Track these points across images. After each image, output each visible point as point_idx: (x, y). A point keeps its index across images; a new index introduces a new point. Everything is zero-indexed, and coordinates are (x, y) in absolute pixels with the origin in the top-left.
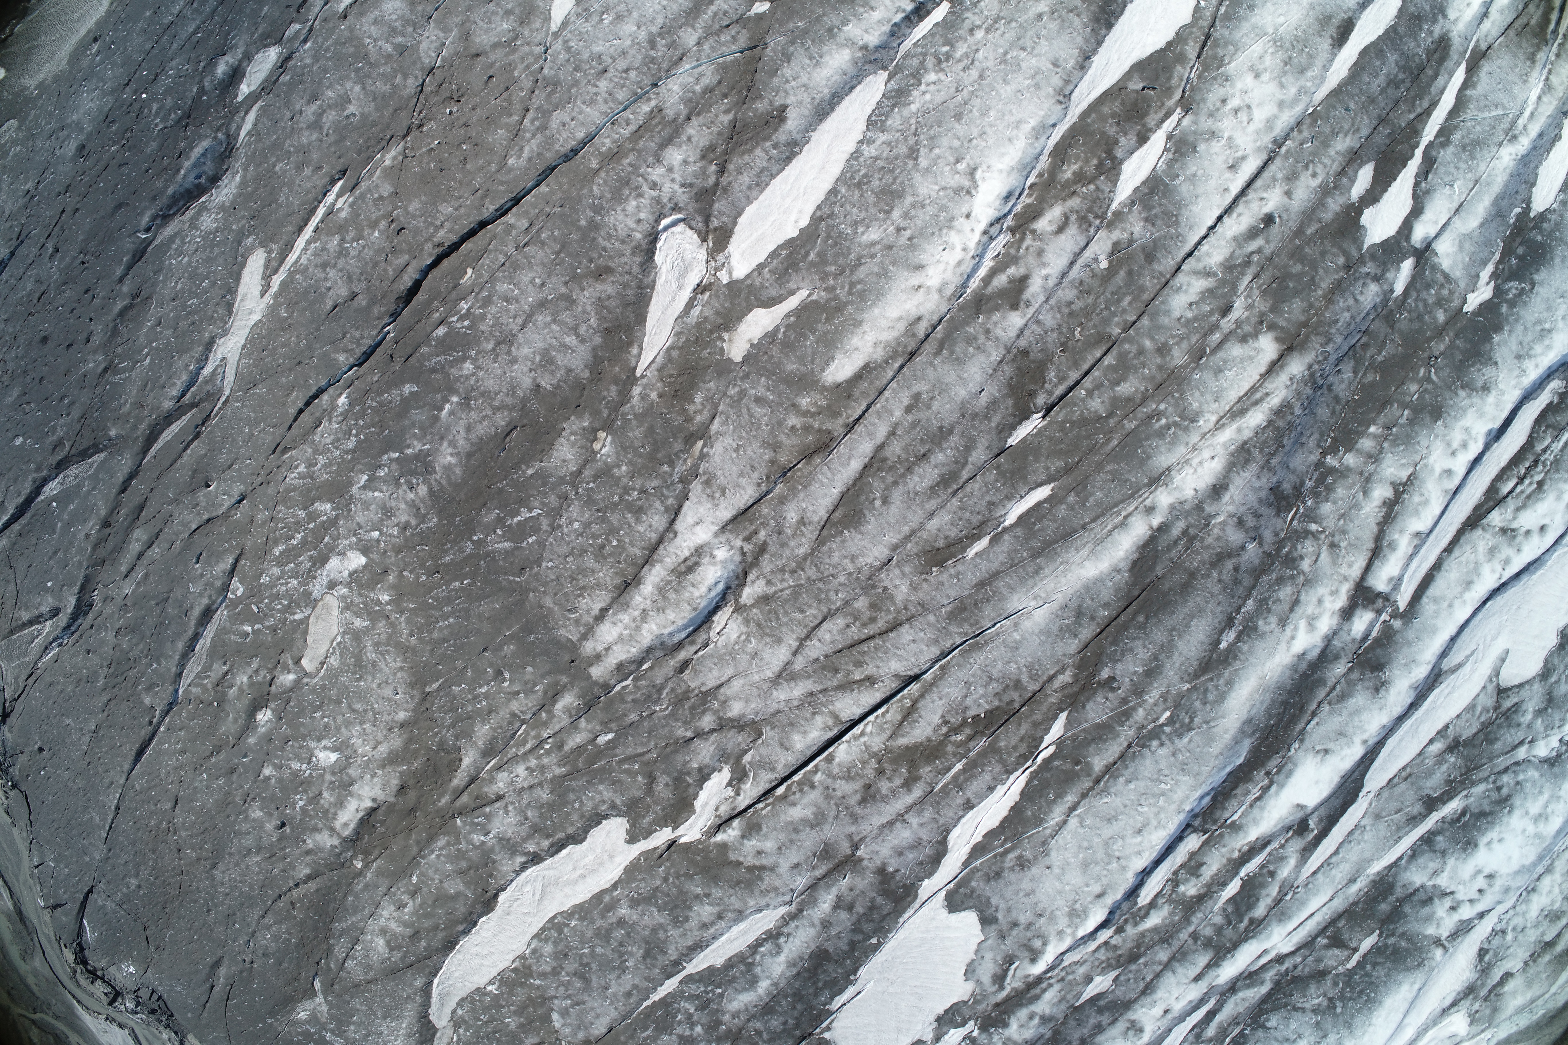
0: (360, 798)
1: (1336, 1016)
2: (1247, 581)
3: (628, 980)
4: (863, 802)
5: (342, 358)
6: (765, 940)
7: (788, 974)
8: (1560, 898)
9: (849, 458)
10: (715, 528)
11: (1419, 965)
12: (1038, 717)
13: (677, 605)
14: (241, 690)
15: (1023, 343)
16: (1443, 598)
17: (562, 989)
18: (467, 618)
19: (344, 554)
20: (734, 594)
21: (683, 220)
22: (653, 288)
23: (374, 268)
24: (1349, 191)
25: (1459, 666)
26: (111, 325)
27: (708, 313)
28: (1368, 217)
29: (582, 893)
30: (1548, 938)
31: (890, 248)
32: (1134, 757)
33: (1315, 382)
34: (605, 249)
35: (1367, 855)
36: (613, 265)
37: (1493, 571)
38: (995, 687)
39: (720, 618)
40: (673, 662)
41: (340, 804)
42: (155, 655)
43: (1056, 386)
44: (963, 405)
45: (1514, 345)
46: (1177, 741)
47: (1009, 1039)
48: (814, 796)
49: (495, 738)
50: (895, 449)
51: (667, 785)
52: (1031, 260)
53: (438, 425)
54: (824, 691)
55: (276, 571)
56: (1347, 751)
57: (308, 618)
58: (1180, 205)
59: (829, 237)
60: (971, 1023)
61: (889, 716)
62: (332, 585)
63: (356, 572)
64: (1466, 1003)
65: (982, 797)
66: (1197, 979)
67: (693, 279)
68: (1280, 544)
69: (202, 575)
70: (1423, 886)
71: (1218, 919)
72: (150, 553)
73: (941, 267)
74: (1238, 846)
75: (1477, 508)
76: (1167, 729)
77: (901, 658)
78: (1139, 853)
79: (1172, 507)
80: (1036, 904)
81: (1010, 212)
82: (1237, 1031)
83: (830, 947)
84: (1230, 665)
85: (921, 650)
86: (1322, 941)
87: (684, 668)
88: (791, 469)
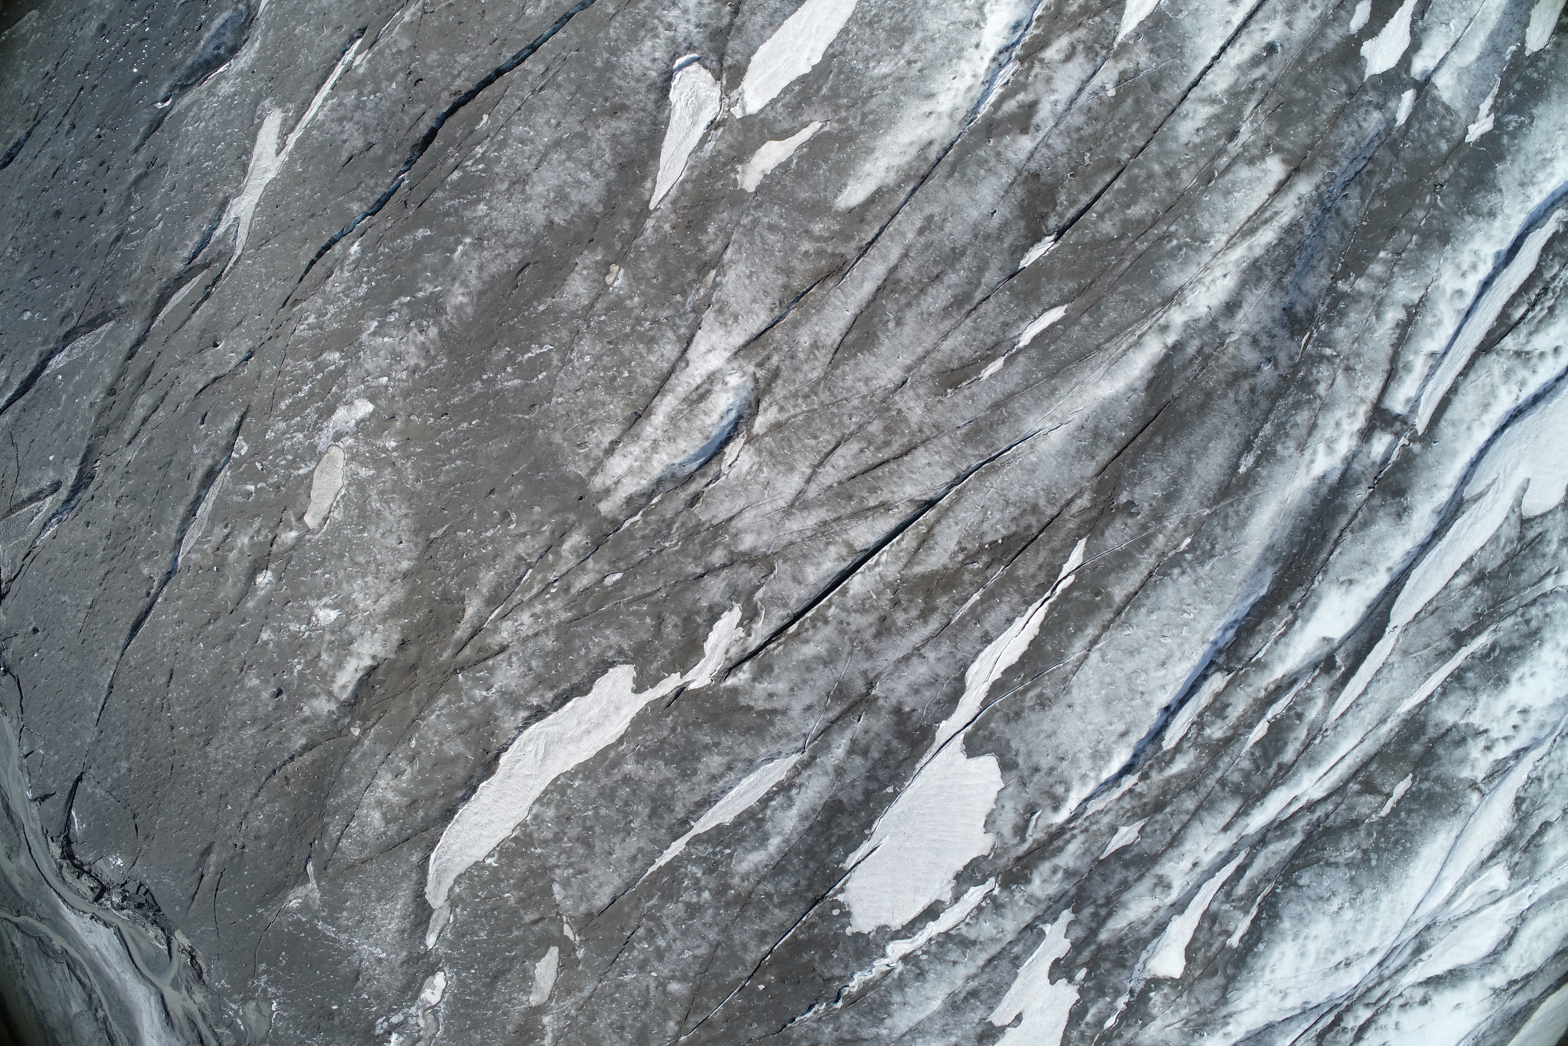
0: (359, 656)
1: (1371, 869)
2: (1264, 404)
3: (634, 843)
4: (878, 635)
5: (355, 207)
6: (776, 793)
7: (801, 828)
9: (863, 281)
10: (728, 354)
11: (1455, 812)
12: (1056, 543)
13: (689, 434)
14: (242, 552)
15: (1033, 166)
16: (1461, 421)
17: (564, 856)
18: (475, 460)
19: (352, 403)
20: (746, 424)
21: (697, 59)
22: (667, 125)
23: (390, 118)
24: (1348, 23)
25: (1480, 496)
26: (125, 194)
27: (722, 146)
28: (1367, 48)
29: (586, 751)
31: (901, 79)
32: (1155, 586)
33: (1323, 204)
34: (620, 88)
35: (1396, 693)
36: (628, 103)
37: (1510, 392)
38: (1012, 511)
39: (732, 450)
40: (684, 495)
41: (339, 665)
42: (154, 522)
43: (1067, 209)
44: (975, 226)
45: (1516, 173)
46: (1199, 569)
47: (1031, 896)
48: (827, 631)
49: (500, 585)
50: (909, 270)
51: (676, 626)
52: (1040, 87)
53: (450, 266)
54: (838, 519)
55: (282, 425)
56: (1371, 580)
57: (312, 472)
58: (1183, 38)
59: (839, 72)
60: (992, 880)
61: (904, 544)
62: (338, 437)
63: (363, 420)
64: (1505, 855)
65: (1001, 630)
66: (1226, 828)
67: (707, 116)
68: (1296, 368)
69: (206, 435)
70: (1455, 726)
71: (1246, 764)
72: (154, 417)
73: (952, 93)
74: (1264, 685)
75: (1489, 333)
76: (1189, 557)
77: (916, 482)
78: (1163, 687)
79: (1187, 325)
80: (1058, 746)
81: (1018, 42)
82: (1268, 889)
83: (844, 797)
84: (1249, 490)
85: (936, 474)
86: (1354, 787)
87: (694, 501)
88: (805, 294)
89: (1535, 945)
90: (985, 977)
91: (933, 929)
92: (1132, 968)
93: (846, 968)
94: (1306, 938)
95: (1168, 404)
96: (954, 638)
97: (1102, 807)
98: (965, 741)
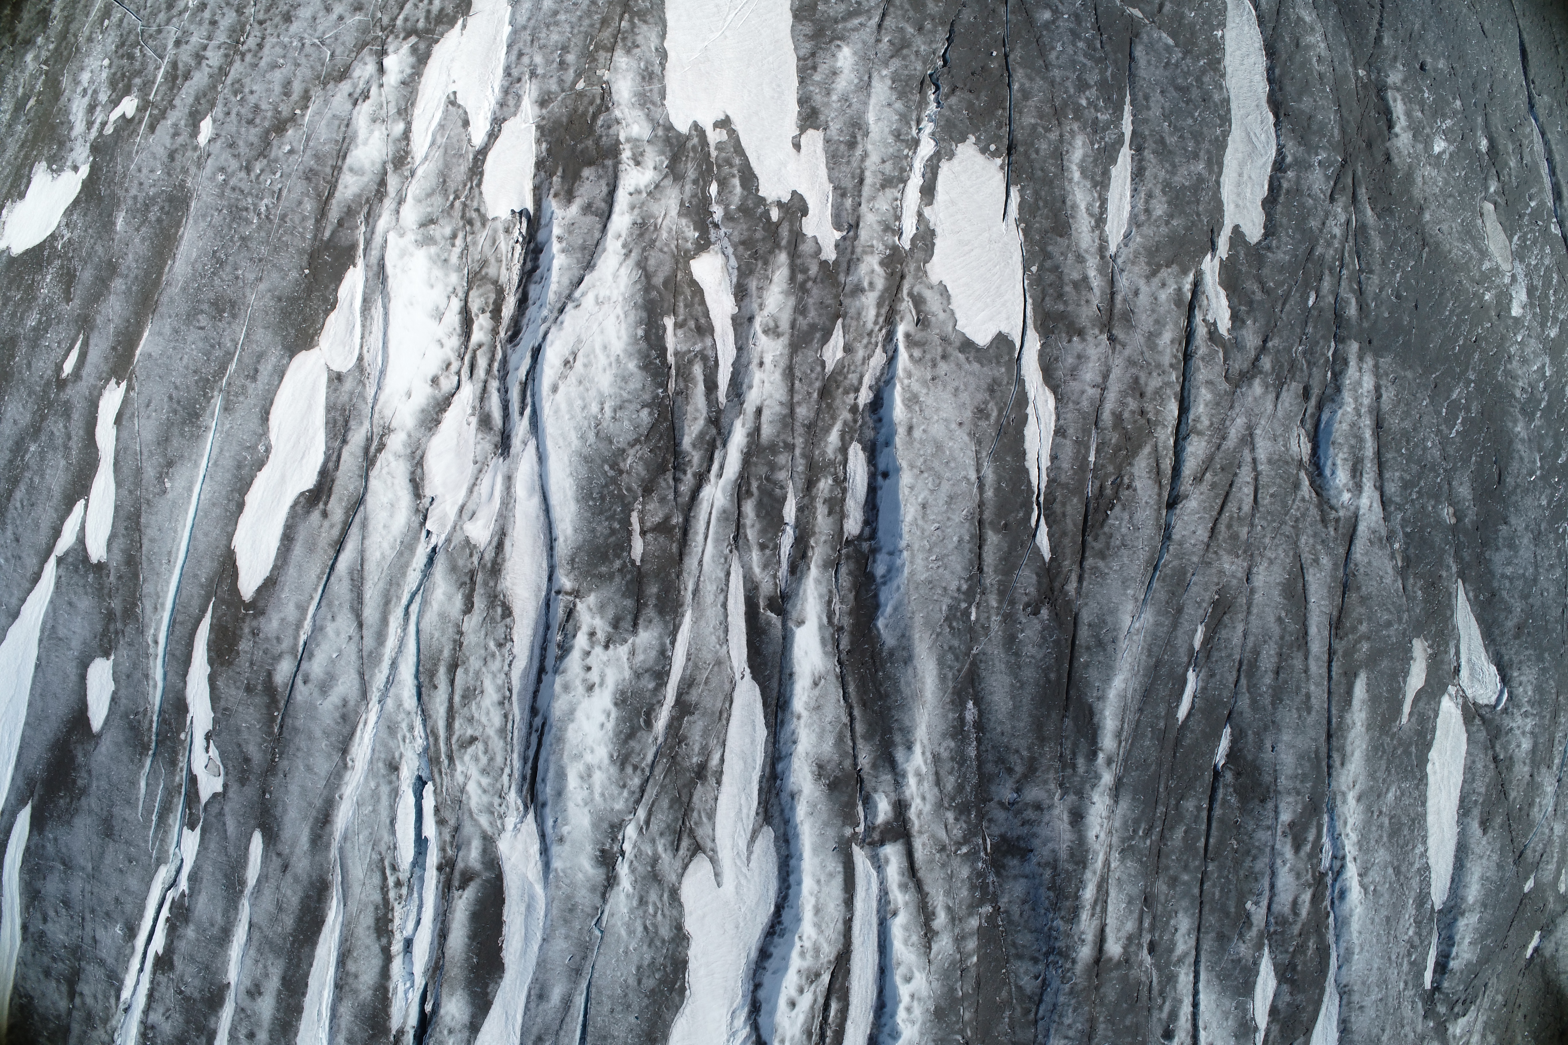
1: (605, 461)
2: (990, 768)
3: (1155, 111)
4: (1136, 380)
6: (1102, 213)
7: (1070, 197)
8: (476, 715)
9: (1318, 630)
10: (1361, 513)
11: (572, 561)
12: (1067, 541)
13: (1346, 438)
15: (1270, 805)
16: (828, 882)
17: (1186, 69)
18: (1440, 322)
19: (1523, 309)
20: (1313, 473)
21: (1495, 707)
22: (1485, 646)
25: (752, 840)
27: (1446, 658)
29: (1230, 160)
30: (460, 672)
31: (1379, 797)
32: (971, 563)
33: (1060, 953)
34: (1527, 648)
35: (703, 623)
36: (1517, 642)
38: (1117, 541)
39: (1306, 448)
40: (1315, 392)
41: (1408, 115)
43: (1225, 795)
44: (1279, 730)
46: (949, 601)
47: (872, 253)
48: (1166, 359)
49: (1367, 244)
50: (1297, 663)
51: (1254, 293)
52: (1301, 865)
54: (1219, 447)
56: (805, 698)
57: (1510, 243)
58: (1224, 991)
59: (1412, 771)
60: (907, 247)
61: (1167, 462)
62: (1513, 279)
63: (1511, 301)
64: (489, 556)
65: (1055, 446)
66: (759, 412)
67: (1465, 672)
68: (981, 816)
70: (634, 631)
71: (782, 475)
73: (1351, 812)
74: (816, 551)
76: (964, 605)
77: (1194, 512)
78: (912, 488)
79: (1098, 777)
80: (945, 386)
81: (1333, 885)
82: (672, 385)
83: (1063, 242)
84: (953, 693)
85: (1185, 529)
86: (677, 519)
87: (1306, 394)
88: (1344, 593)
89: (390, 495)
90: (855, 164)
91: (916, 181)
92: (735, 247)
94: (611, 364)
95: (1066, 708)
96: (1084, 416)
97: (873, 362)
98: (1011, 344)
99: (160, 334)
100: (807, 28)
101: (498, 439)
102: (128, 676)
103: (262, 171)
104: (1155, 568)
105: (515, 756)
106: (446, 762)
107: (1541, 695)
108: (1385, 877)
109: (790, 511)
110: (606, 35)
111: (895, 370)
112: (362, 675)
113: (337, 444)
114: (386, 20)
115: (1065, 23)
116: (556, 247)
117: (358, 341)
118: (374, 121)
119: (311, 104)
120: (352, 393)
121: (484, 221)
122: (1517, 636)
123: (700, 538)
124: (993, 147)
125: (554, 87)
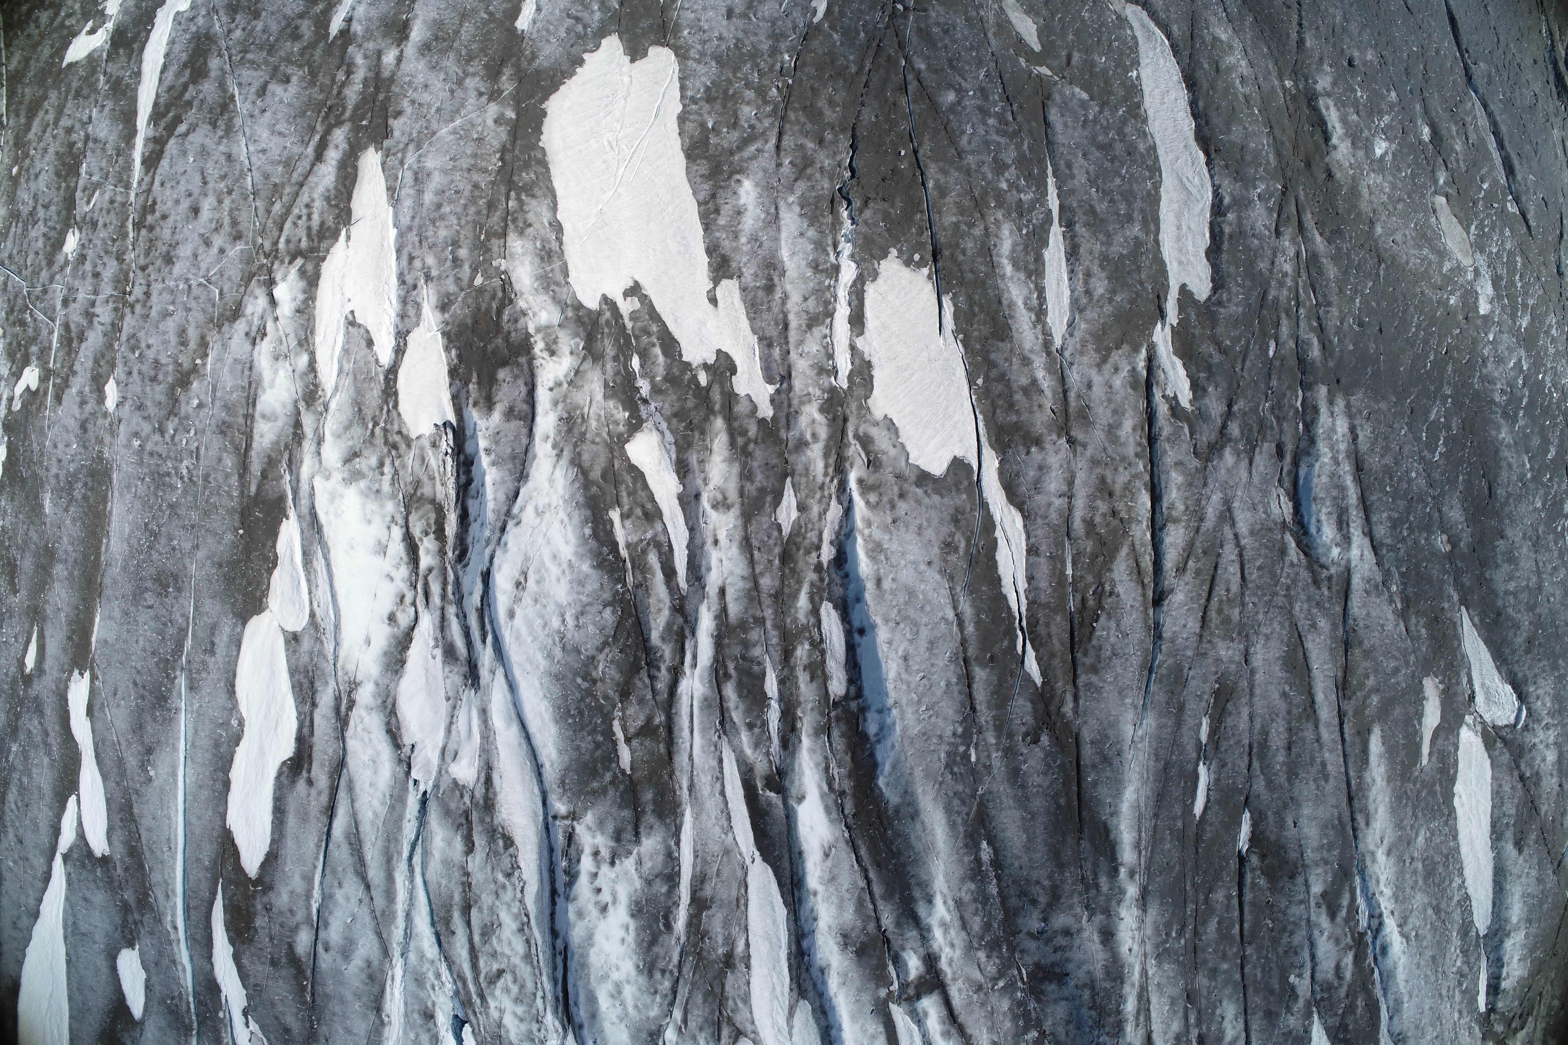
0: (1341, 139)
1: (576, 674)
2: (1014, 902)
3: (1081, 178)
4: (1103, 480)
6: (1041, 305)
7: (1005, 296)
8: (499, 949)
9: (1325, 696)
10: (1352, 565)
11: (563, 783)
12: (1056, 663)
13: (1327, 491)
14: (1452, 138)
15: (1300, 880)
17: (1105, 124)
18: (1407, 341)
19: (1491, 303)
21: (1515, 725)
22: (1497, 668)
27: (1459, 689)
29: (1167, 214)
30: (474, 912)
31: (1409, 844)
32: (963, 704)
34: (1539, 661)
35: (704, 817)
36: (1529, 656)
38: (1107, 653)
39: (1287, 508)
40: (1289, 448)
41: (1344, 121)
43: (1253, 878)
44: (1298, 805)
46: (947, 748)
47: (810, 401)
48: (1131, 450)
49: (1321, 274)
50: (1309, 734)
51: (1211, 356)
52: (1339, 931)
53: (1523, 449)
54: (1198, 530)
56: (817, 873)
57: (1468, 234)
59: (1439, 809)
60: (845, 386)
61: (1148, 558)
62: (1477, 272)
63: (1477, 298)
64: (479, 793)
65: (1029, 567)
66: (722, 592)
67: (1480, 698)
68: (1012, 949)
69: (1535, 193)
70: (637, 841)
71: (757, 652)
73: (1382, 869)
74: (805, 721)
76: (962, 749)
77: (1182, 605)
78: (890, 643)
79: (1123, 892)
80: (907, 527)
81: (1374, 943)
82: (630, 579)
83: (1005, 346)
84: (965, 837)
85: (1175, 624)
86: (659, 719)
87: (1280, 452)
88: (1346, 651)
89: (370, 752)
90: (776, 310)
91: (842, 311)
92: (668, 420)
93: (866, 222)
94: (564, 572)
95: (1081, 831)
96: (1055, 529)
97: (830, 516)
98: (969, 467)
99: (111, 618)
100: (703, 167)
101: (466, 669)
102: (157, 964)
103: (175, 430)
104: (1151, 671)
105: (545, 978)
106: (478, 1001)
107: (1560, 703)
108: (1425, 919)
109: (771, 686)
110: (495, 219)
111: (853, 523)
112: (379, 934)
113: (307, 708)
114: (267, 246)
115: (971, 101)
116: (485, 461)
117: (306, 597)
118: (277, 359)
119: (209, 351)
120: (311, 653)
121: (408, 442)
122: (1528, 651)
123: (686, 733)
124: (917, 257)
125: (452, 288)
